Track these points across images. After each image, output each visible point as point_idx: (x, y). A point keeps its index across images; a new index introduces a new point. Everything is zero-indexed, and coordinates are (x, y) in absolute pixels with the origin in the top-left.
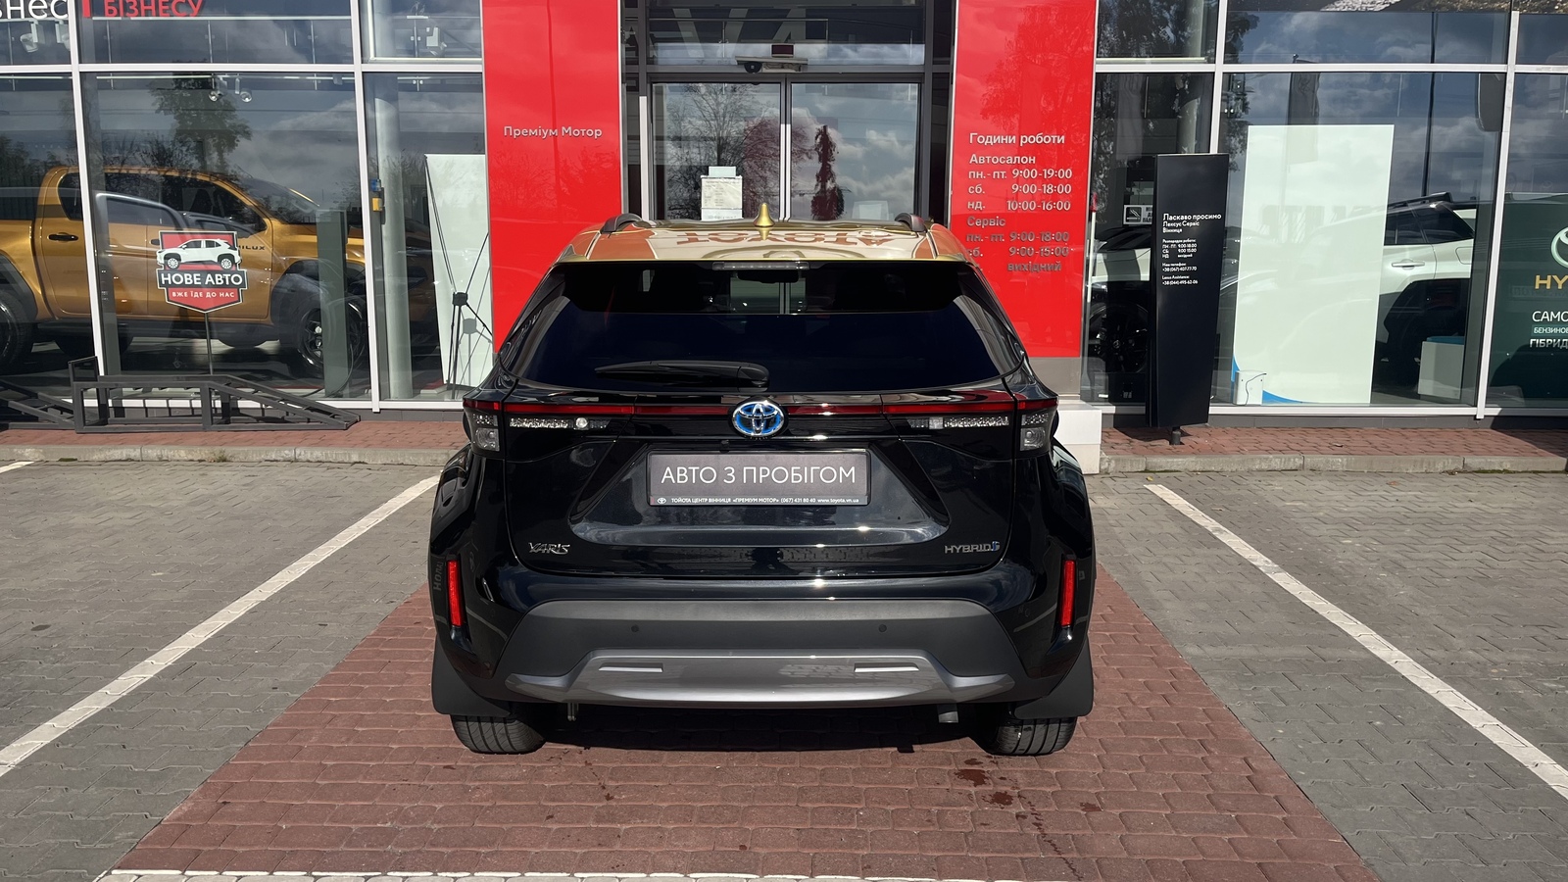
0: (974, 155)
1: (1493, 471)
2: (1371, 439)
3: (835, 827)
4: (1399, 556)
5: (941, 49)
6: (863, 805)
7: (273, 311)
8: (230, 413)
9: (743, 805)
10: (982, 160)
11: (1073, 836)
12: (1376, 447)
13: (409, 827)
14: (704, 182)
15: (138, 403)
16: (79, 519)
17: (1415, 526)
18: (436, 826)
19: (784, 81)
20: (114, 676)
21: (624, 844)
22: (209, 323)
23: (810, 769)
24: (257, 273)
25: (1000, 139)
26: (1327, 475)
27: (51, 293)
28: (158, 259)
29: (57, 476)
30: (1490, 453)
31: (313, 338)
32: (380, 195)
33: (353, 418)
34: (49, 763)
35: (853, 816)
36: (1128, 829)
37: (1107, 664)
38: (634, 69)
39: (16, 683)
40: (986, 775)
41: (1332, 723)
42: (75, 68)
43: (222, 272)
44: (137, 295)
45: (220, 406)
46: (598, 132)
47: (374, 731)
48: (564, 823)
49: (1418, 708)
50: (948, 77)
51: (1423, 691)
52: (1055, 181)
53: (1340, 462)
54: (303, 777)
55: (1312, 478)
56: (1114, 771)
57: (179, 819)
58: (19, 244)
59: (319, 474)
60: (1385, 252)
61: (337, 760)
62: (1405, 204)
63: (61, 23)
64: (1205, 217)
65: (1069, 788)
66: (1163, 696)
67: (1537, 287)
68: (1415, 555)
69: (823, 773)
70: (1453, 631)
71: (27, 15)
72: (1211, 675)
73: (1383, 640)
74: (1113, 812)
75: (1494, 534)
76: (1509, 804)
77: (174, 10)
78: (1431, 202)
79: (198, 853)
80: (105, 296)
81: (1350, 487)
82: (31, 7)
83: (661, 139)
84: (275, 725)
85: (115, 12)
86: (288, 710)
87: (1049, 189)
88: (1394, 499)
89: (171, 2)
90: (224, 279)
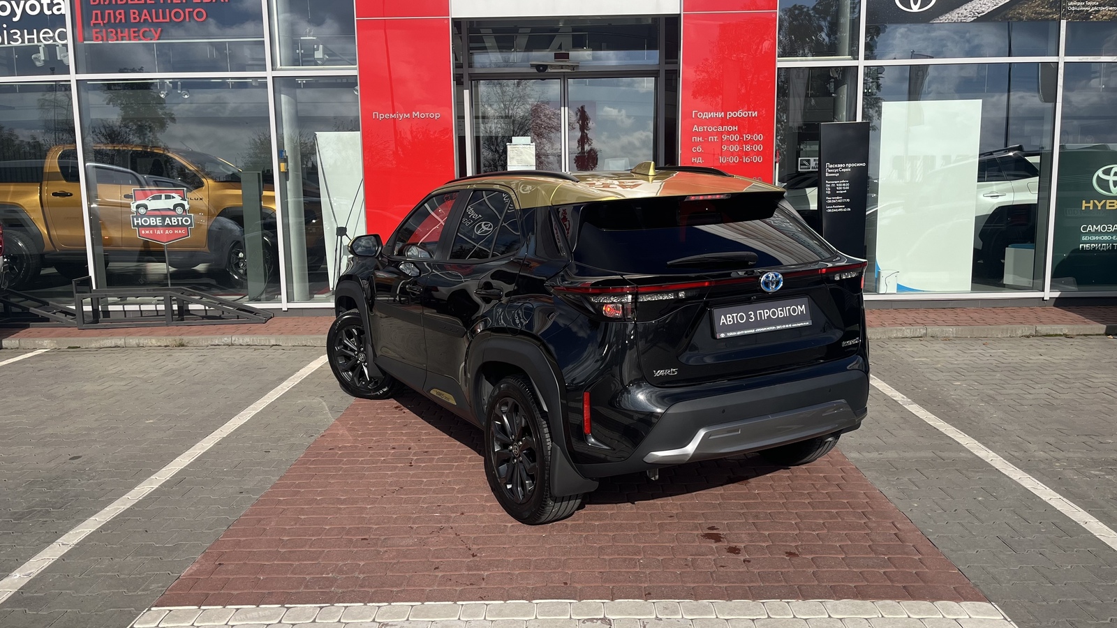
0: (695, 126)
1: (1056, 335)
2: (972, 315)
3: (625, 570)
4: (992, 392)
5: (671, 53)
6: (642, 556)
7: (209, 242)
8: (183, 313)
9: (563, 558)
10: (701, 129)
11: (782, 573)
12: (975, 321)
13: (344, 576)
14: (509, 147)
15: (119, 308)
16: (89, 387)
17: (1003, 372)
18: (361, 576)
19: (564, 77)
20: (131, 487)
21: (487, 584)
22: (168, 252)
23: (606, 535)
24: (198, 216)
25: (713, 115)
26: (942, 340)
27: (53, 233)
28: (132, 208)
29: (69, 358)
30: (1054, 322)
31: (238, 261)
32: (286, 160)
33: (268, 316)
34: (97, 543)
35: (636, 563)
36: (818, 567)
38: (460, 71)
39: (65, 494)
40: (722, 536)
41: (949, 499)
42: (73, 77)
43: (176, 216)
44: (113, 233)
45: (177, 309)
46: (438, 115)
47: (312, 518)
48: (446, 572)
49: (1007, 488)
50: (676, 72)
51: (1010, 478)
52: (752, 142)
53: (951, 331)
54: (269, 547)
55: (932, 342)
56: (807, 532)
57: (191, 575)
58: (30, 200)
59: (249, 353)
60: (978, 187)
61: (290, 536)
62: (991, 153)
63: (60, 46)
64: (855, 165)
65: (777, 543)
66: (837, 484)
67: (1083, 208)
68: (1004, 391)
69: (614, 538)
70: (1030, 439)
71: (39, 41)
72: (869, 471)
73: (982, 446)
74: (807, 557)
75: (1057, 376)
76: (1068, 547)
77: (141, 37)
78: (1009, 152)
79: (207, 595)
81: (958, 348)
82: (41, 36)
83: (477, 117)
84: (245, 515)
85: (100, 38)
86: (252, 506)
87: (748, 148)
88: (988, 355)
89: (139, 31)
90: (178, 220)
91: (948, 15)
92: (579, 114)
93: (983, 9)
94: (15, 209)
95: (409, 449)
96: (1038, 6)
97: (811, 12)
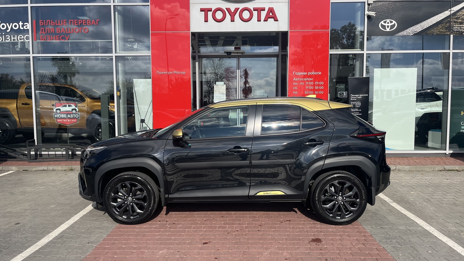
0: (294, 78)
1: (453, 170)
2: (415, 160)
4: (428, 197)
5: (284, 47)
7: (87, 125)
8: (74, 155)
10: (297, 79)
12: (417, 163)
14: (215, 86)
15: (46, 153)
16: (29, 189)
17: (432, 188)
19: (238, 57)
20: (39, 239)
22: (68, 128)
24: (83, 113)
25: (302, 73)
26: (403, 172)
27: (21, 120)
28: (54, 110)
29: (22, 175)
30: (452, 164)
31: (99, 133)
32: (120, 91)
37: (344, 233)
38: (194, 54)
39: (10, 242)
41: (416, 252)
42: (31, 55)
43: (72, 114)
44: (47, 121)
45: (71, 153)
46: (184, 73)
47: (120, 257)
49: (441, 246)
50: (286, 55)
51: (442, 241)
52: (319, 85)
53: (407, 168)
55: (399, 173)
58: (12, 106)
60: (416, 105)
62: (421, 90)
63: (27, 42)
64: (363, 95)
66: (363, 243)
67: (462, 115)
68: (433, 197)
70: (448, 221)
71: (17, 40)
72: (377, 236)
73: (428, 224)
75: (456, 190)
77: (61, 39)
78: (428, 90)
80: (38, 121)
81: (411, 175)
82: (19, 38)
83: (201, 73)
84: (89, 255)
85: (43, 39)
86: (93, 250)
87: (317, 88)
88: (424, 179)
89: (60, 36)
90: (73, 116)
91: (402, 32)
92: (244, 72)
93: (417, 30)
94: (5, 110)
95: (167, 222)
96: (440, 29)
97: (339, 32)
